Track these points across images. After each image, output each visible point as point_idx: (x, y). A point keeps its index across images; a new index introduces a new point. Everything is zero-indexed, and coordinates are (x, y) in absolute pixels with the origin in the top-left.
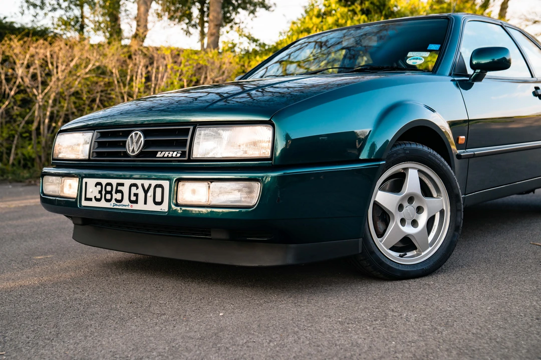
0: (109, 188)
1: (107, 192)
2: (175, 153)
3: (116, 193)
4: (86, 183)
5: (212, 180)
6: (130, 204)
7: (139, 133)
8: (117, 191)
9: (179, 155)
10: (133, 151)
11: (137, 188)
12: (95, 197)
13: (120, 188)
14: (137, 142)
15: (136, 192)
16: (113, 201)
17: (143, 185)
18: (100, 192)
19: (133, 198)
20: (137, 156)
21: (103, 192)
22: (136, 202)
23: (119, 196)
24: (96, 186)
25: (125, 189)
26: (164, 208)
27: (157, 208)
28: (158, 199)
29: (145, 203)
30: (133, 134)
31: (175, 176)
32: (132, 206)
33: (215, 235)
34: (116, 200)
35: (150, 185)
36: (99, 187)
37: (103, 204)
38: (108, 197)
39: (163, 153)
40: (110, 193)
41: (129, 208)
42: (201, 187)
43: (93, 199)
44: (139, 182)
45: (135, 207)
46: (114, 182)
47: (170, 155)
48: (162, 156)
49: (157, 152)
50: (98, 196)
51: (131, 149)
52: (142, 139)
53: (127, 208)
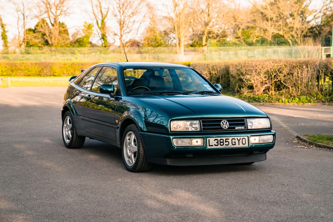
0: (222, 141)
1: (221, 142)
2: (242, 127)
3: (225, 142)
4: (209, 140)
5: (260, 135)
6: (233, 145)
7: (226, 121)
8: (226, 142)
9: (244, 128)
10: (225, 127)
11: (235, 140)
12: (215, 145)
13: (227, 140)
14: (226, 124)
15: (235, 141)
16: (224, 145)
17: (237, 139)
18: (217, 142)
19: (234, 143)
20: (227, 129)
21: (219, 142)
22: (235, 144)
23: (227, 143)
24: (215, 140)
25: (230, 141)
26: (247, 145)
27: (244, 146)
28: (244, 143)
29: (239, 144)
30: (223, 121)
31: (249, 135)
32: (233, 146)
33: (255, 152)
34: (226, 145)
35: (240, 139)
36: (217, 141)
37: (219, 147)
38: (222, 144)
39: (238, 128)
40: (223, 142)
41: (232, 147)
42: (257, 138)
43: (214, 145)
44: (236, 138)
45: (235, 146)
46: (224, 139)
47: (241, 128)
48: (237, 128)
49: (235, 127)
50: (217, 144)
51: (224, 127)
52: (228, 123)
53: (231, 147)
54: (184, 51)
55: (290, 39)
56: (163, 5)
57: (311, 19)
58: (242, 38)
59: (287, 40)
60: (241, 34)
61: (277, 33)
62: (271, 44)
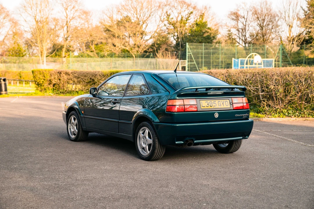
54: (46, 62)
55: (134, 54)
56: (26, 21)
57: (148, 39)
58: (95, 51)
59: (132, 55)
60: (94, 48)
61: (123, 49)
62: (119, 57)
